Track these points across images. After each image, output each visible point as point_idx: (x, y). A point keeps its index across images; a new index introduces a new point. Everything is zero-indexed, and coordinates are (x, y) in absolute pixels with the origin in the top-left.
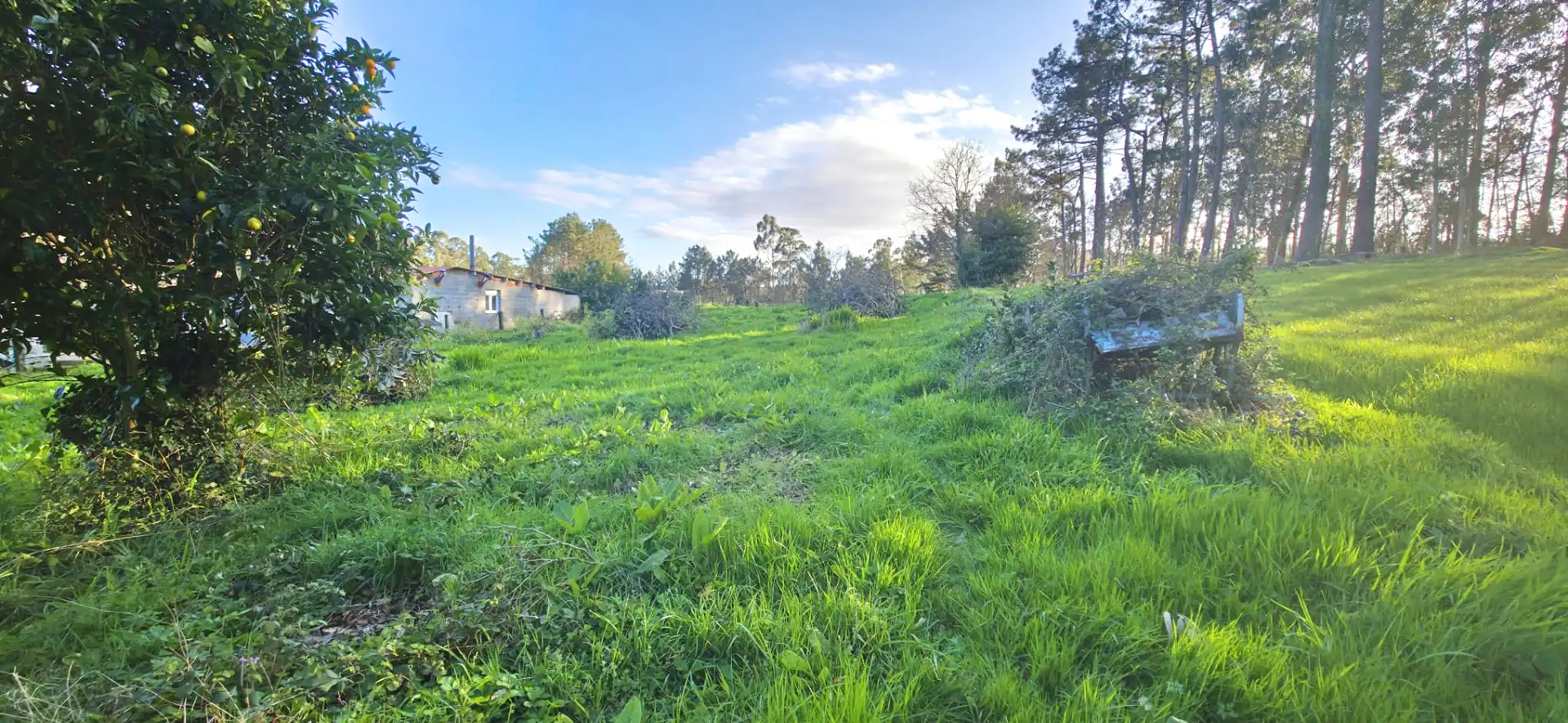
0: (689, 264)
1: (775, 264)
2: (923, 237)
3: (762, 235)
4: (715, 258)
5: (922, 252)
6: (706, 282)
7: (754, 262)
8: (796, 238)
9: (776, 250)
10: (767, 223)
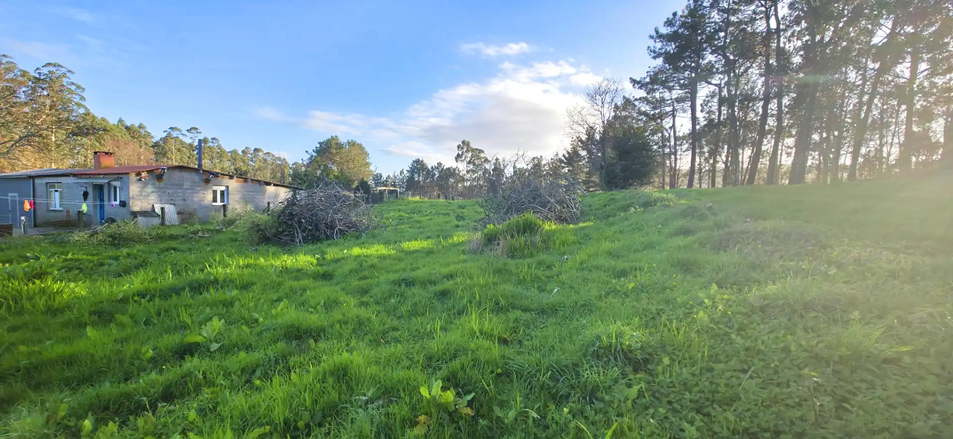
0: (412, 171)
1: (468, 172)
2: (564, 155)
3: (460, 153)
4: (430, 167)
5: (563, 165)
6: (424, 182)
7: (454, 170)
8: (482, 155)
9: (469, 163)
10: (465, 145)
